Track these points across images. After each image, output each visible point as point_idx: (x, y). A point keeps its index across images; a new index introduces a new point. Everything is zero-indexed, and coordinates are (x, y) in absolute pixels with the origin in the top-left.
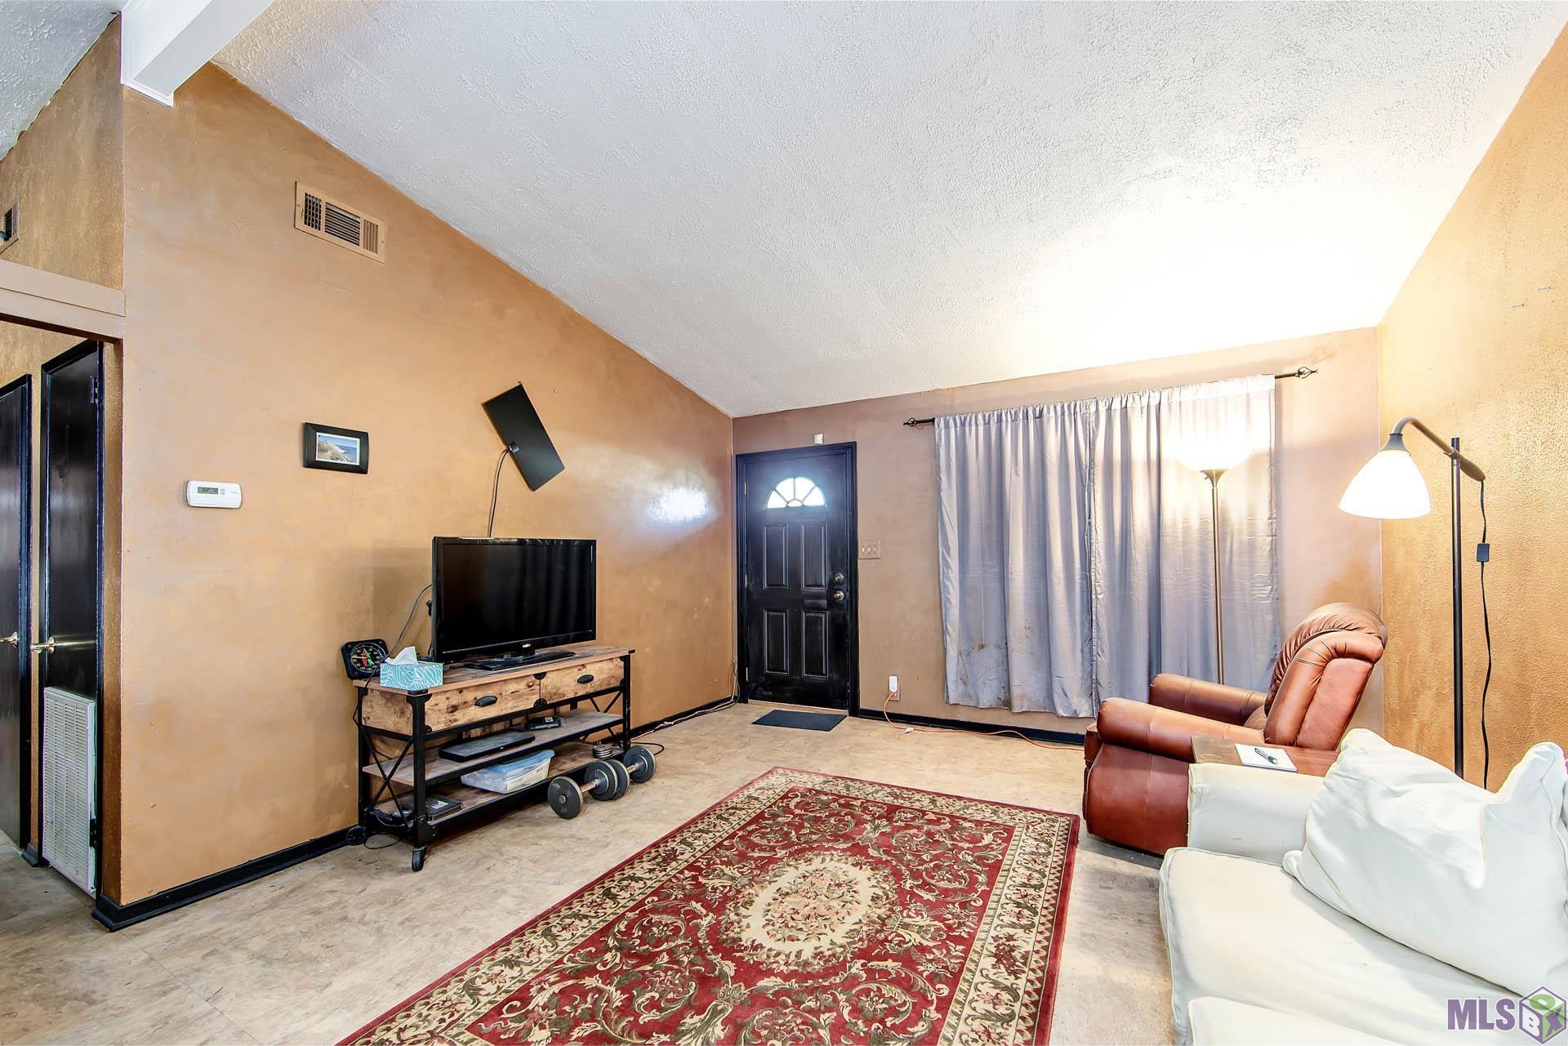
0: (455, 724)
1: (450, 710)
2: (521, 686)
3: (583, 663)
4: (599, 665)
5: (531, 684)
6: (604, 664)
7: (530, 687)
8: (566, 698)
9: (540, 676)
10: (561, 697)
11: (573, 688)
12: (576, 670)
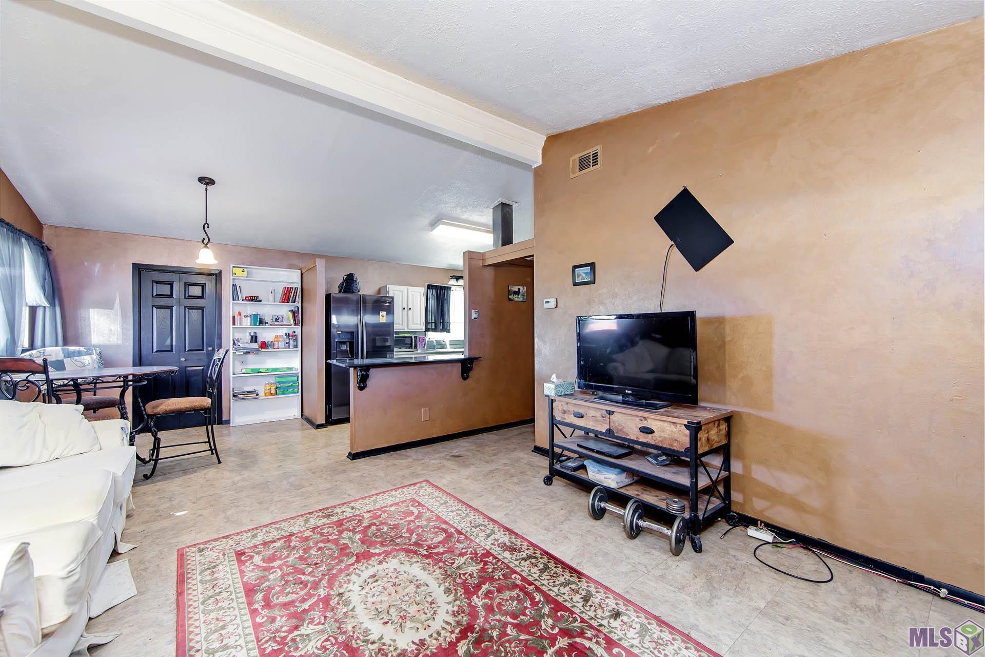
0: (564, 421)
1: (563, 412)
2: (598, 414)
3: (645, 416)
4: (661, 423)
5: (604, 416)
6: (666, 424)
7: (603, 417)
8: (629, 437)
9: (611, 413)
10: (626, 435)
11: (635, 433)
12: (638, 419)
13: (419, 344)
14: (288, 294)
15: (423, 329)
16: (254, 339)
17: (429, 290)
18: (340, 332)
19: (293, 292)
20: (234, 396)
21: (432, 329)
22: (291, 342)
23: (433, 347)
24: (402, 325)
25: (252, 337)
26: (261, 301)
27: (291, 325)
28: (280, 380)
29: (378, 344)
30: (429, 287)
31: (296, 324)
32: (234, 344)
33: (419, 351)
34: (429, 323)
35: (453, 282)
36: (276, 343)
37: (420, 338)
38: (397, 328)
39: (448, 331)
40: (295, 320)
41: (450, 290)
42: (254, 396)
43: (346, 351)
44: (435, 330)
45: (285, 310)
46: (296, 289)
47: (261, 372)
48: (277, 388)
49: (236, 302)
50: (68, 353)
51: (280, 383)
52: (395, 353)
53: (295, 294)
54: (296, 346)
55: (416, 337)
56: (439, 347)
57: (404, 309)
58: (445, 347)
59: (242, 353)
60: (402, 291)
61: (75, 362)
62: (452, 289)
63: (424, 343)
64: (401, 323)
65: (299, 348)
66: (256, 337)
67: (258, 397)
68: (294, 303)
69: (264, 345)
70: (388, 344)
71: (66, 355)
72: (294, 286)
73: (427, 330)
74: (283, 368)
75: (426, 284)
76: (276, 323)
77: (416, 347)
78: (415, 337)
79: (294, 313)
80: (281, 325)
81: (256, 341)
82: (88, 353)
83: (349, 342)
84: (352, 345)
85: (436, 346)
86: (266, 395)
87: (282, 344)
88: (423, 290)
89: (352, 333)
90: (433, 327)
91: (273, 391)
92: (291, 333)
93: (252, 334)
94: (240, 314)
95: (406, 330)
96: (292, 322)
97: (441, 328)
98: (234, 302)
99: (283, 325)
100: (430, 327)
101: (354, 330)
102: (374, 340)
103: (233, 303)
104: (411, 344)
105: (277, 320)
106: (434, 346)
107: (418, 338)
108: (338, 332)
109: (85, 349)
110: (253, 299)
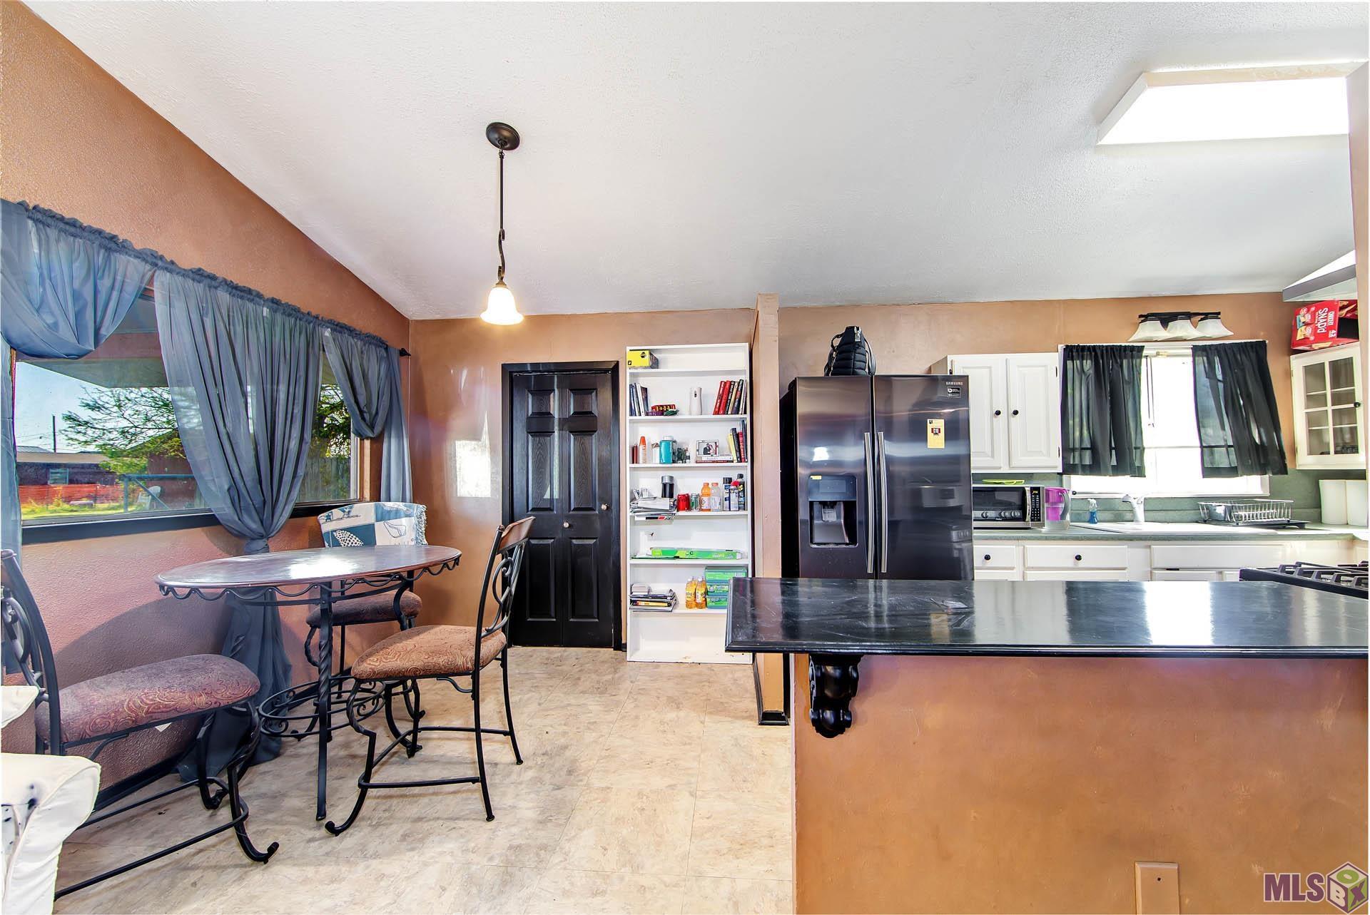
13: (1045, 507)
14: (725, 396)
15: (1056, 467)
16: (668, 490)
17: (1069, 363)
18: (819, 478)
19: (735, 390)
20: (631, 601)
21: (1084, 467)
22: (733, 496)
23: (1088, 517)
24: (993, 456)
25: (665, 485)
26: (674, 413)
27: (732, 462)
28: (711, 578)
29: (928, 502)
30: (1071, 353)
31: (740, 460)
32: (633, 499)
33: (1045, 529)
34: (1074, 450)
35: (1152, 330)
36: (705, 499)
37: (1048, 491)
38: (980, 463)
39: (1139, 472)
40: (738, 450)
41: (1140, 357)
42: (663, 606)
43: (837, 525)
44: (1095, 468)
45: (721, 432)
46: (741, 383)
47: (678, 557)
48: (706, 593)
49: (638, 417)
50: (382, 513)
51: (713, 582)
52: (975, 524)
53: (738, 396)
54: (742, 507)
55: (1038, 489)
56: (1108, 515)
57: (998, 413)
58: (1128, 516)
59: (644, 519)
60: (990, 368)
61: (388, 528)
62: (1145, 352)
63: (1062, 506)
64: (988, 450)
65: (749, 512)
66: (672, 486)
67: (670, 609)
68: (738, 414)
69: (685, 503)
70: (952, 503)
71: (379, 516)
72: (736, 379)
73: (1069, 469)
74: (718, 552)
75: (1061, 347)
76: (705, 458)
77: (1037, 516)
78: (1032, 489)
79: (737, 436)
80: (713, 462)
81: (671, 496)
82: (409, 513)
83: (845, 503)
84: (850, 508)
85: (1099, 515)
86: (688, 605)
87: (713, 501)
88: (1054, 360)
89: (850, 479)
90: (1087, 461)
91: (700, 599)
92: (735, 478)
93: (667, 480)
94: (643, 440)
95: (1005, 470)
96: (734, 456)
97: (1114, 462)
98: (632, 418)
99: (717, 462)
100: (1077, 462)
101: (857, 471)
102: (917, 494)
103: (630, 420)
104: (1023, 508)
105: (706, 451)
106: (1092, 514)
107: (1043, 494)
108: (814, 478)
109: (405, 506)
110: (665, 411)
